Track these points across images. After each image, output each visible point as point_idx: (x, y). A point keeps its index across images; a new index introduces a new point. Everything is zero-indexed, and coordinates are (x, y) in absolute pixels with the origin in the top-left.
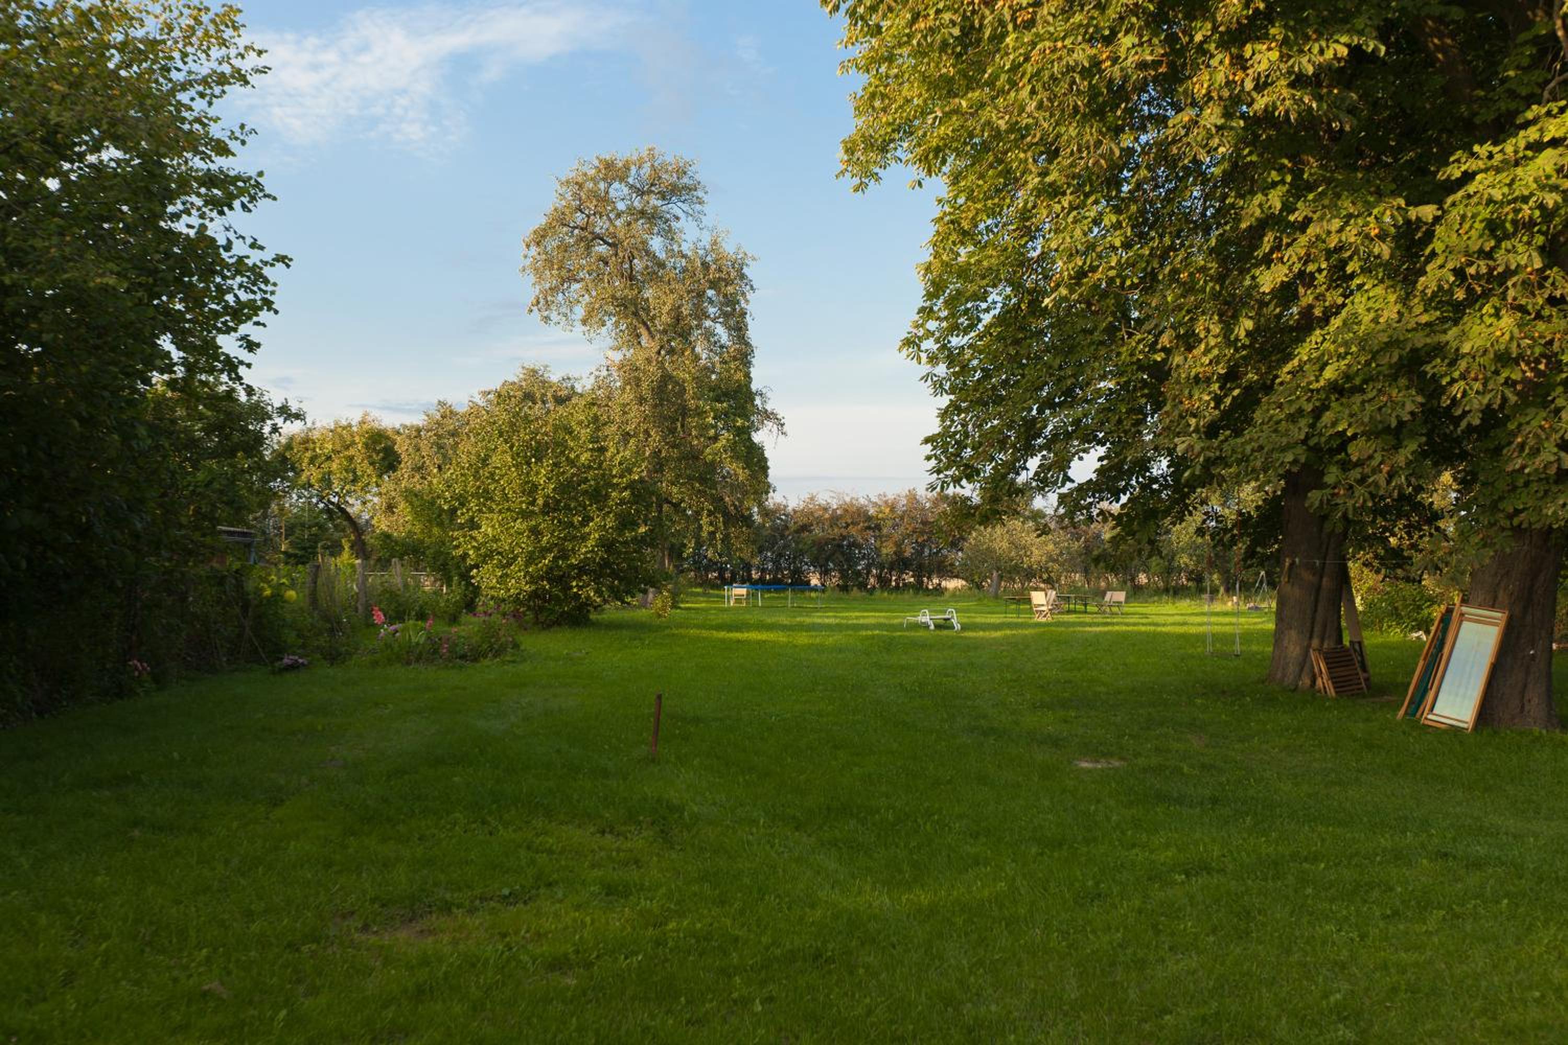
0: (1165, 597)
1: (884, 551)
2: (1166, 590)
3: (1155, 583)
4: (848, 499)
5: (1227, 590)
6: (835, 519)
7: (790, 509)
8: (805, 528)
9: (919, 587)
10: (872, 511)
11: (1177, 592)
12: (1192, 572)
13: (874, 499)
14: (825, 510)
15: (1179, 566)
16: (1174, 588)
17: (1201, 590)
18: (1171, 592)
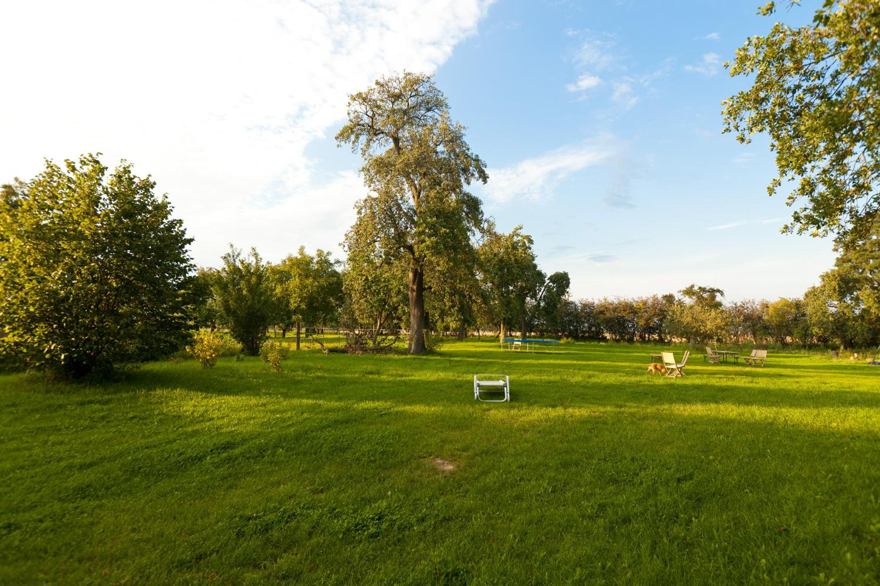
0: (803, 351)
1: (640, 324)
2: (804, 347)
3: (797, 342)
4: (622, 300)
5: (846, 348)
6: (615, 310)
7: (595, 304)
8: (602, 312)
9: (661, 341)
10: (635, 304)
11: (811, 347)
12: (821, 337)
13: (636, 300)
14: (611, 304)
15: (812, 333)
16: (809, 345)
17: (827, 347)
18: (807, 347)
